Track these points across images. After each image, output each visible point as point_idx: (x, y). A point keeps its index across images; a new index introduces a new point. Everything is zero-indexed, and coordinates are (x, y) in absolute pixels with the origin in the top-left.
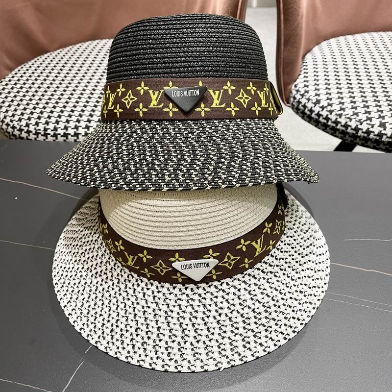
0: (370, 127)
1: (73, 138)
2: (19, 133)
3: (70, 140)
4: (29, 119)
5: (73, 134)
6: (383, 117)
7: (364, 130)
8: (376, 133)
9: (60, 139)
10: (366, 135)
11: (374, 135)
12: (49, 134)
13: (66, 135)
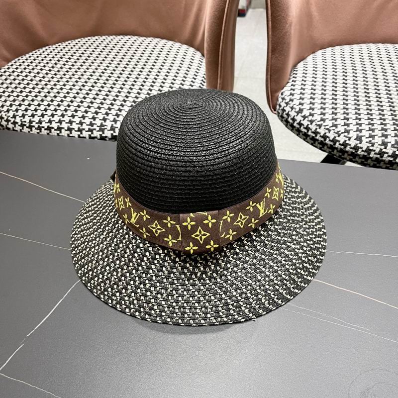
0: (347, 139)
1: (56, 131)
2: (6, 123)
3: (53, 134)
4: (17, 110)
5: (56, 128)
6: (361, 131)
7: (341, 142)
8: (352, 146)
9: (44, 132)
10: (342, 147)
11: (351, 148)
12: (34, 126)
13: (49, 129)
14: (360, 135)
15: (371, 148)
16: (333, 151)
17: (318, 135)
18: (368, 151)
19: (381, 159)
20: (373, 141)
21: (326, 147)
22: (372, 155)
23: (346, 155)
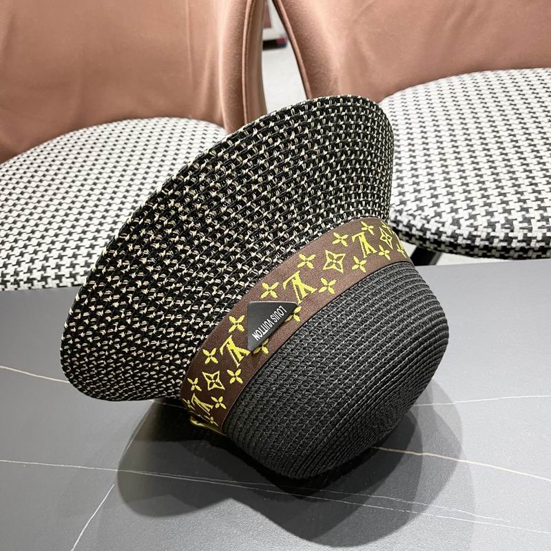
0: (440, 225)
1: (40, 283)
3: (37, 287)
5: (39, 278)
6: (456, 211)
7: (433, 231)
8: (449, 233)
9: (24, 286)
10: (436, 237)
11: (448, 237)
12: (8, 281)
13: (30, 281)
14: (457, 217)
15: (475, 233)
16: (425, 243)
17: (401, 225)
18: (472, 237)
19: (490, 246)
20: (475, 224)
21: (413, 240)
22: (478, 242)
23: (443, 247)
